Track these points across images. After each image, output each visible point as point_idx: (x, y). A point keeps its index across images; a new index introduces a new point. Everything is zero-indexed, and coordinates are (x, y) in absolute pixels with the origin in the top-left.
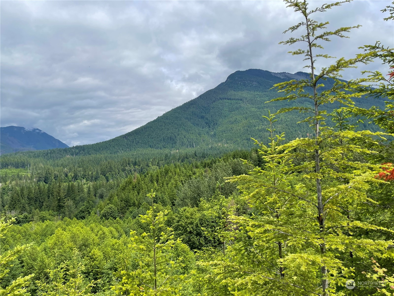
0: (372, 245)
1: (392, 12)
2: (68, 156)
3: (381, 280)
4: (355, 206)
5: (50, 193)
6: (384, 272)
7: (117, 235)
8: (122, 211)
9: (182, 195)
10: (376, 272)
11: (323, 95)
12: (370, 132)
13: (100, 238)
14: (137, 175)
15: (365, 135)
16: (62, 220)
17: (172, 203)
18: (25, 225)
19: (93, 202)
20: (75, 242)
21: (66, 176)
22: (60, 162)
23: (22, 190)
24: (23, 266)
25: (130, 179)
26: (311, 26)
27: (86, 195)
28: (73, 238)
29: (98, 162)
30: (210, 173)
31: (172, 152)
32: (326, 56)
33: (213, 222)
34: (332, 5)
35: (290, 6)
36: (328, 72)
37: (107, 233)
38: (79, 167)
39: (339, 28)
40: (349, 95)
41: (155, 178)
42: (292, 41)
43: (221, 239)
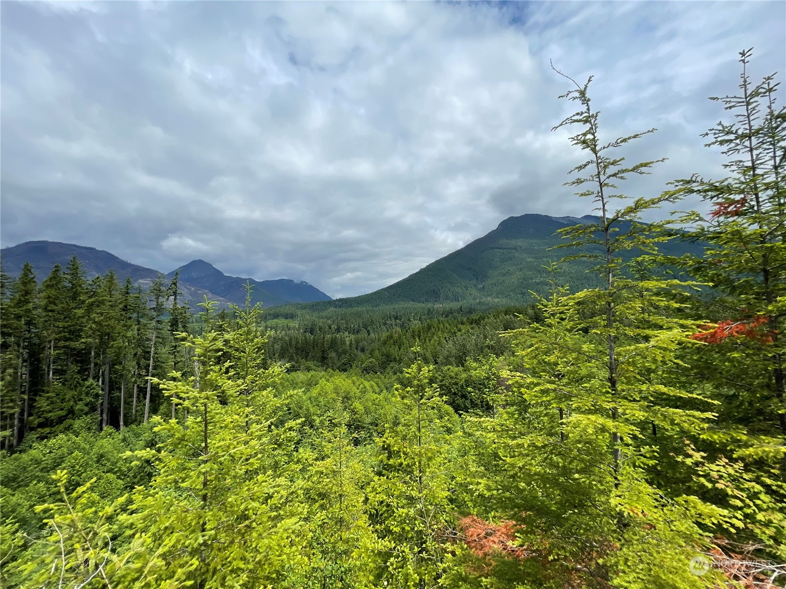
0: (683, 416)
1: (717, 136)
2: (332, 309)
3: (698, 466)
4: (660, 373)
5: (315, 344)
6: (703, 457)
7: (377, 390)
8: (383, 366)
9: (446, 353)
10: (690, 456)
11: (617, 240)
12: (678, 282)
13: (361, 392)
14: (399, 329)
15: (671, 286)
16: (326, 371)
17: (435, 360)
18: (292, 374)
19: (355, 355)
20: (338, 393)
21: (330, 328)
22: (324, 314)
23: (290, 340)
24: (290, 413)
25: (392, 333)
26: (602, 164)
27: (348, 348)
28: (336, 390)
29: (359, 315)
30: (477, 331)
31: (435, 307)
32: (620, 197)
33: (480, 384)
34: (629, 138)
35: (576, 144)
36: (623, 215)
37: (368, 388)
38: (342, 320)
39: (638, 164)
40: (651, 240)
41: (416, 333)
42: (579, 181)
43: (491, 403)
